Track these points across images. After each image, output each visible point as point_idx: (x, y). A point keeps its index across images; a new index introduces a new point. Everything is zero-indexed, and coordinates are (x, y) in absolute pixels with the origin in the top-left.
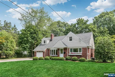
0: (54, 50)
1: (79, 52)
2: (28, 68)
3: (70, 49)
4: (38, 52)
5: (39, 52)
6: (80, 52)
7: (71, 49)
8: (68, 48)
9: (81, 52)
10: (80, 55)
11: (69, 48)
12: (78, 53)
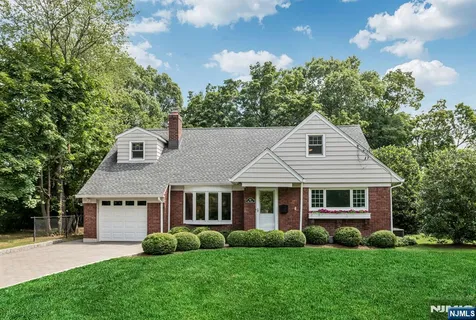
0: (210, 195)
1: (355, 205)
2: (121, 284)
3: (313, 192)
4: (106, 203)
5: (118, 203)
6: (359, 206)
7: (317, 194)
8: (302, 186)
9: (364, 205)
10: (364, 220)
11: (306, 186)
12: (351, 212)
